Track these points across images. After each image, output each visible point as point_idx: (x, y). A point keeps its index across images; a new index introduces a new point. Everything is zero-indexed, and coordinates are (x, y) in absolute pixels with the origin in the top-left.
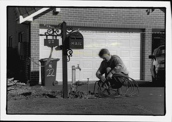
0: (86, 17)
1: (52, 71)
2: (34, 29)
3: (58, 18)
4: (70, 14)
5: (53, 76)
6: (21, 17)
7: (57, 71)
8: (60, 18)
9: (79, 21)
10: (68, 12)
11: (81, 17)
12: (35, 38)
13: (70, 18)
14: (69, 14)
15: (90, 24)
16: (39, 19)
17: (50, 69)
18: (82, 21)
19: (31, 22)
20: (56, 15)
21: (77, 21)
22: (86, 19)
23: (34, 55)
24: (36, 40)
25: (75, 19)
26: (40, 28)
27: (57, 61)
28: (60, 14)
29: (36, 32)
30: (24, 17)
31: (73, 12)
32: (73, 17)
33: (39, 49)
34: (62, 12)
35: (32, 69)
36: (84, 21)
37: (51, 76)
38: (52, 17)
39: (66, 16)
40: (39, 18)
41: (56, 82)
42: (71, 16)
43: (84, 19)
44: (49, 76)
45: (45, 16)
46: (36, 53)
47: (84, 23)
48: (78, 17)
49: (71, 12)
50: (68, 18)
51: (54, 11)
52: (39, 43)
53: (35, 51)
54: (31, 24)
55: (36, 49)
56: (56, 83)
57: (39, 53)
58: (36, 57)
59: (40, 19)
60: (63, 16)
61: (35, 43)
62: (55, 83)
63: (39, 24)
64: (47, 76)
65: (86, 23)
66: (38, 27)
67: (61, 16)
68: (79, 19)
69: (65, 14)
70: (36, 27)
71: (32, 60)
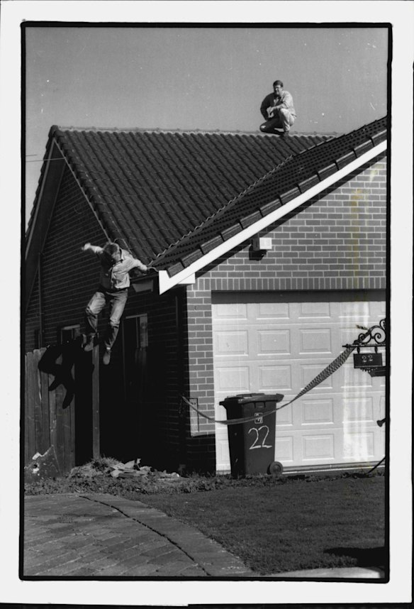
0: (350, 261)
1: (262, 433)
2: (195, 308)
3: (264, 268)
4: (301, 255)
5: (268, 447)
6: (163, 275)
7: (278, 433)
8: (270, 268)
9: (326, 274)
10: (293, 248)
11: (334, 261)
12: (199, 335)
13: (301, 268)
14: (296, 255)
15: (361, 279)
16: (210, 276)
17: (258, 426)
18: (336, 274)
19: (188, 287)
20: (258, 260)
21: (320, 274)
22: (348, 267)
23: (200, 386)
24: (201, 341)
25: (317, 267)
26: (213, 303)
27: (277, 401)
28: (271, 255)
29: (200, 314)
30: (170, 275)
31: (310, 248)
32: (310, 261)
33: (211, 367)
34: (277, 248)
35: (195, 431)
36: (342, 274)
37: (262, 448)
38: (248, 268)
39: (288, 261)
40: (210, 272)
41: (276, 467)
42: (304, 261)
43: (341, 267)
44: (257, 447)
45: (228, 264)
46: (203, 380)
47: (344, 280)
48: (325, 261)
49: (303, 248)
50: (295, 268)
51: (251, 249)
52: (211, 348)
53: (201, 374)
54: (188, 291)
55: (202, 368)
56: (277, 470)
57: (212, 380)
58: (203, 394)
59: (214, 275)
60: (279, 261)
61: (200, 348)
62: (275, 471)
63: (210, 291)
64: (251, 448)
65: (350, 280)
66: (206, 301)
67: (273, 261)
68: (326, 267)
69: (286, 255)
70: (200, 301)
71: (195, 401)
